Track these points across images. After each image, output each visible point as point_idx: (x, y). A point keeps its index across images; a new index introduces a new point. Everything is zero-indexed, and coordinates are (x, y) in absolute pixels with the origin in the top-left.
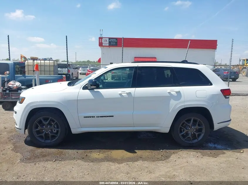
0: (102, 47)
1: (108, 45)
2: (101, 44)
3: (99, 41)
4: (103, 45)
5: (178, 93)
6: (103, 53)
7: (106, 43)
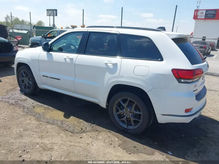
0: (197, 20)
1: (204, 17)
2: (195, 17)
3: (194, 14)
4: (199, 17)
5: (115, 65)
6: (196, 27)
7: (201, 15)
